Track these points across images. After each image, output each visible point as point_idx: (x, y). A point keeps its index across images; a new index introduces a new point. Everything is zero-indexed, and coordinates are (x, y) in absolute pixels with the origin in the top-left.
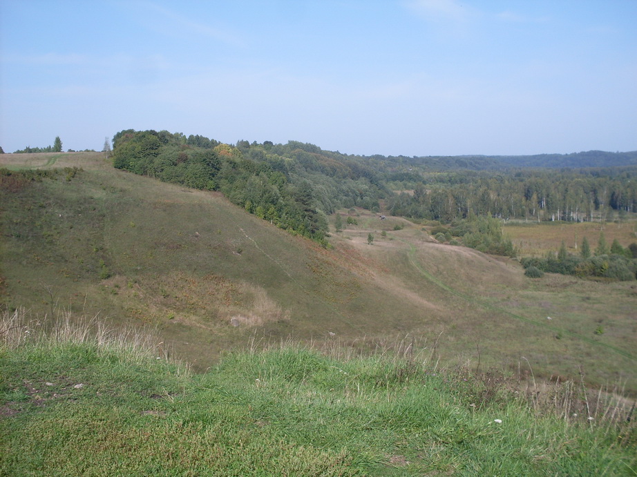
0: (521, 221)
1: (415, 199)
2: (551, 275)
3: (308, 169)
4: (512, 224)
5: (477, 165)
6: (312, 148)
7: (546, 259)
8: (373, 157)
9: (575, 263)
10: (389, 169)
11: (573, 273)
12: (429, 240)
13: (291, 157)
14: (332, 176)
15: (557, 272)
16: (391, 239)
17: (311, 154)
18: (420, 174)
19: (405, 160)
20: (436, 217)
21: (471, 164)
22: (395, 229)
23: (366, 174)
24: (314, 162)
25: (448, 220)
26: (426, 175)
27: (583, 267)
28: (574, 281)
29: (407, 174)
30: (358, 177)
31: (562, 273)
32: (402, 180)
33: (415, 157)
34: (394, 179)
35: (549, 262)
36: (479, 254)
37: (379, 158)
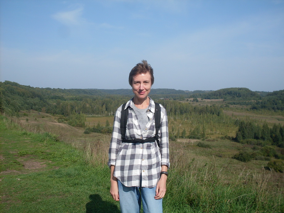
0: (97, 116)
1: (56, 107)
2: (94, 133)
3: (12, 93)
4: (93, 117)
5: (92, 93)
6: (15, 84)
7: (93, 128)
8: (46, 88)
9: (102, 129)
10: (52, 94)
11: (101, 132)
12: (54, 121)
13: (4, 88)
14: (23, 96)
15: (96, 132)
16: (38, 121)
17: (14, 87)
18: (64, 96)
19: (60, 90)
20: (63, 114)
21: (89, 93)
22: (42, 118)
23: (39, 96)
24: (15, 90)
25: (68, 115)
26: (66, 97)
27: (104, 130)
28: (101, 135)
29: (58, 97)
30: (35, 97)
31: (98, 132)
32: (56, 99)
33: (64, 89)
34: (52, 98)
35: (93, 129)
36: (69, 126)
37: (48, 89)
